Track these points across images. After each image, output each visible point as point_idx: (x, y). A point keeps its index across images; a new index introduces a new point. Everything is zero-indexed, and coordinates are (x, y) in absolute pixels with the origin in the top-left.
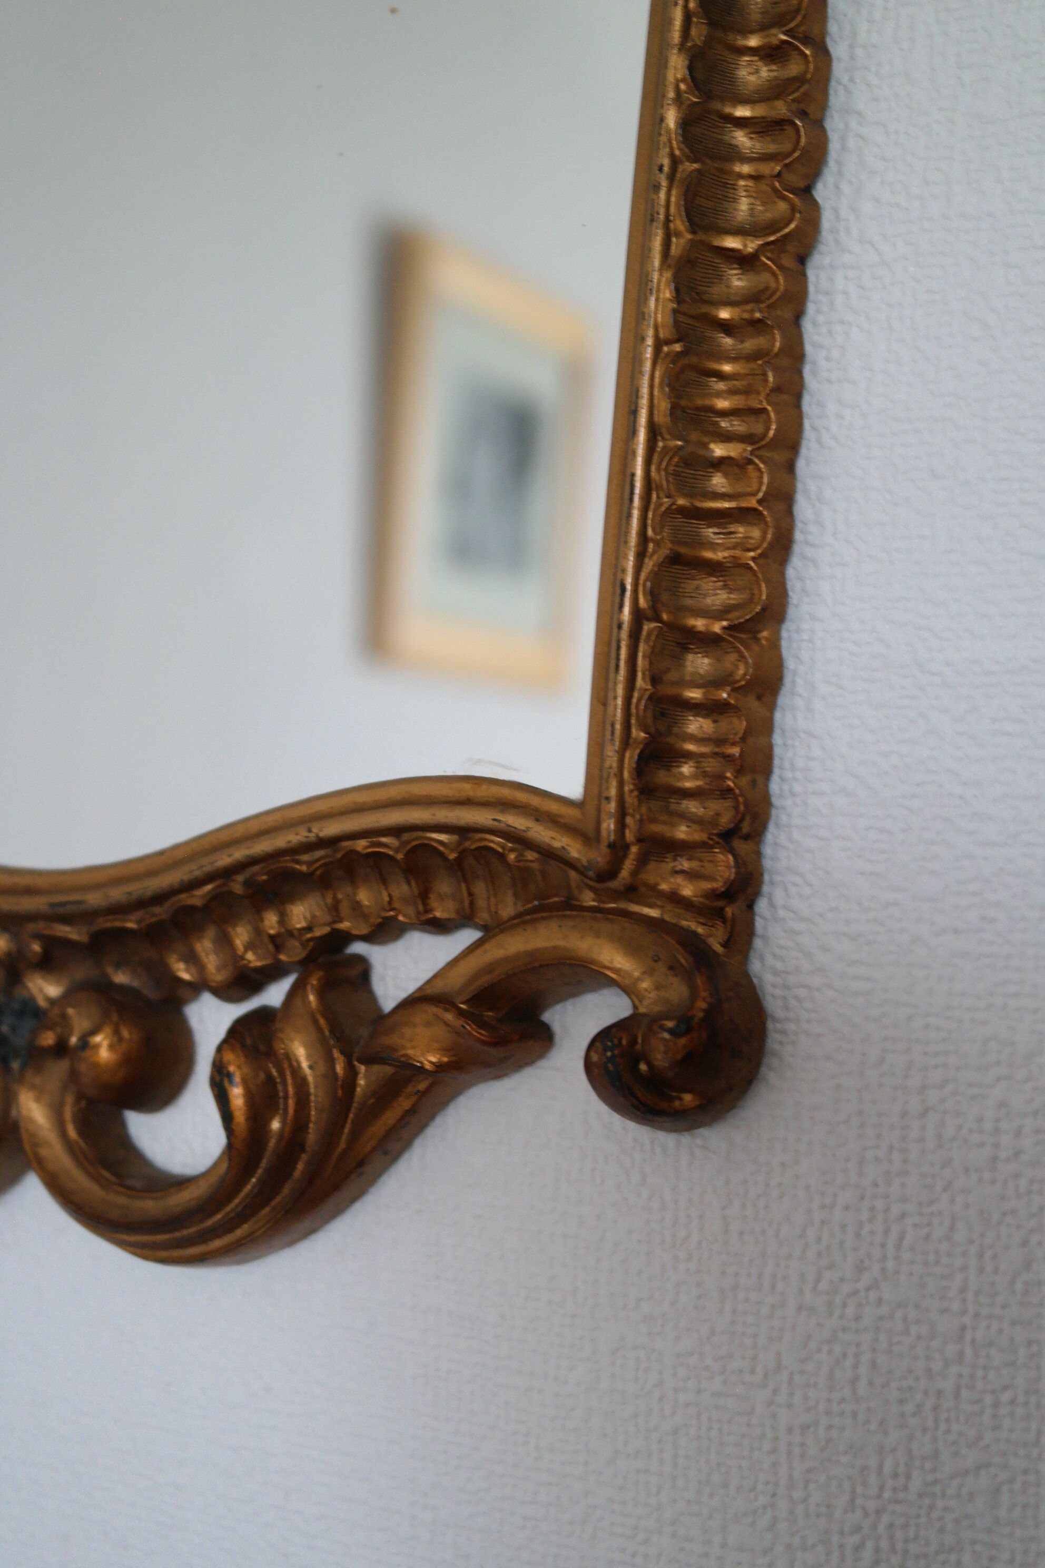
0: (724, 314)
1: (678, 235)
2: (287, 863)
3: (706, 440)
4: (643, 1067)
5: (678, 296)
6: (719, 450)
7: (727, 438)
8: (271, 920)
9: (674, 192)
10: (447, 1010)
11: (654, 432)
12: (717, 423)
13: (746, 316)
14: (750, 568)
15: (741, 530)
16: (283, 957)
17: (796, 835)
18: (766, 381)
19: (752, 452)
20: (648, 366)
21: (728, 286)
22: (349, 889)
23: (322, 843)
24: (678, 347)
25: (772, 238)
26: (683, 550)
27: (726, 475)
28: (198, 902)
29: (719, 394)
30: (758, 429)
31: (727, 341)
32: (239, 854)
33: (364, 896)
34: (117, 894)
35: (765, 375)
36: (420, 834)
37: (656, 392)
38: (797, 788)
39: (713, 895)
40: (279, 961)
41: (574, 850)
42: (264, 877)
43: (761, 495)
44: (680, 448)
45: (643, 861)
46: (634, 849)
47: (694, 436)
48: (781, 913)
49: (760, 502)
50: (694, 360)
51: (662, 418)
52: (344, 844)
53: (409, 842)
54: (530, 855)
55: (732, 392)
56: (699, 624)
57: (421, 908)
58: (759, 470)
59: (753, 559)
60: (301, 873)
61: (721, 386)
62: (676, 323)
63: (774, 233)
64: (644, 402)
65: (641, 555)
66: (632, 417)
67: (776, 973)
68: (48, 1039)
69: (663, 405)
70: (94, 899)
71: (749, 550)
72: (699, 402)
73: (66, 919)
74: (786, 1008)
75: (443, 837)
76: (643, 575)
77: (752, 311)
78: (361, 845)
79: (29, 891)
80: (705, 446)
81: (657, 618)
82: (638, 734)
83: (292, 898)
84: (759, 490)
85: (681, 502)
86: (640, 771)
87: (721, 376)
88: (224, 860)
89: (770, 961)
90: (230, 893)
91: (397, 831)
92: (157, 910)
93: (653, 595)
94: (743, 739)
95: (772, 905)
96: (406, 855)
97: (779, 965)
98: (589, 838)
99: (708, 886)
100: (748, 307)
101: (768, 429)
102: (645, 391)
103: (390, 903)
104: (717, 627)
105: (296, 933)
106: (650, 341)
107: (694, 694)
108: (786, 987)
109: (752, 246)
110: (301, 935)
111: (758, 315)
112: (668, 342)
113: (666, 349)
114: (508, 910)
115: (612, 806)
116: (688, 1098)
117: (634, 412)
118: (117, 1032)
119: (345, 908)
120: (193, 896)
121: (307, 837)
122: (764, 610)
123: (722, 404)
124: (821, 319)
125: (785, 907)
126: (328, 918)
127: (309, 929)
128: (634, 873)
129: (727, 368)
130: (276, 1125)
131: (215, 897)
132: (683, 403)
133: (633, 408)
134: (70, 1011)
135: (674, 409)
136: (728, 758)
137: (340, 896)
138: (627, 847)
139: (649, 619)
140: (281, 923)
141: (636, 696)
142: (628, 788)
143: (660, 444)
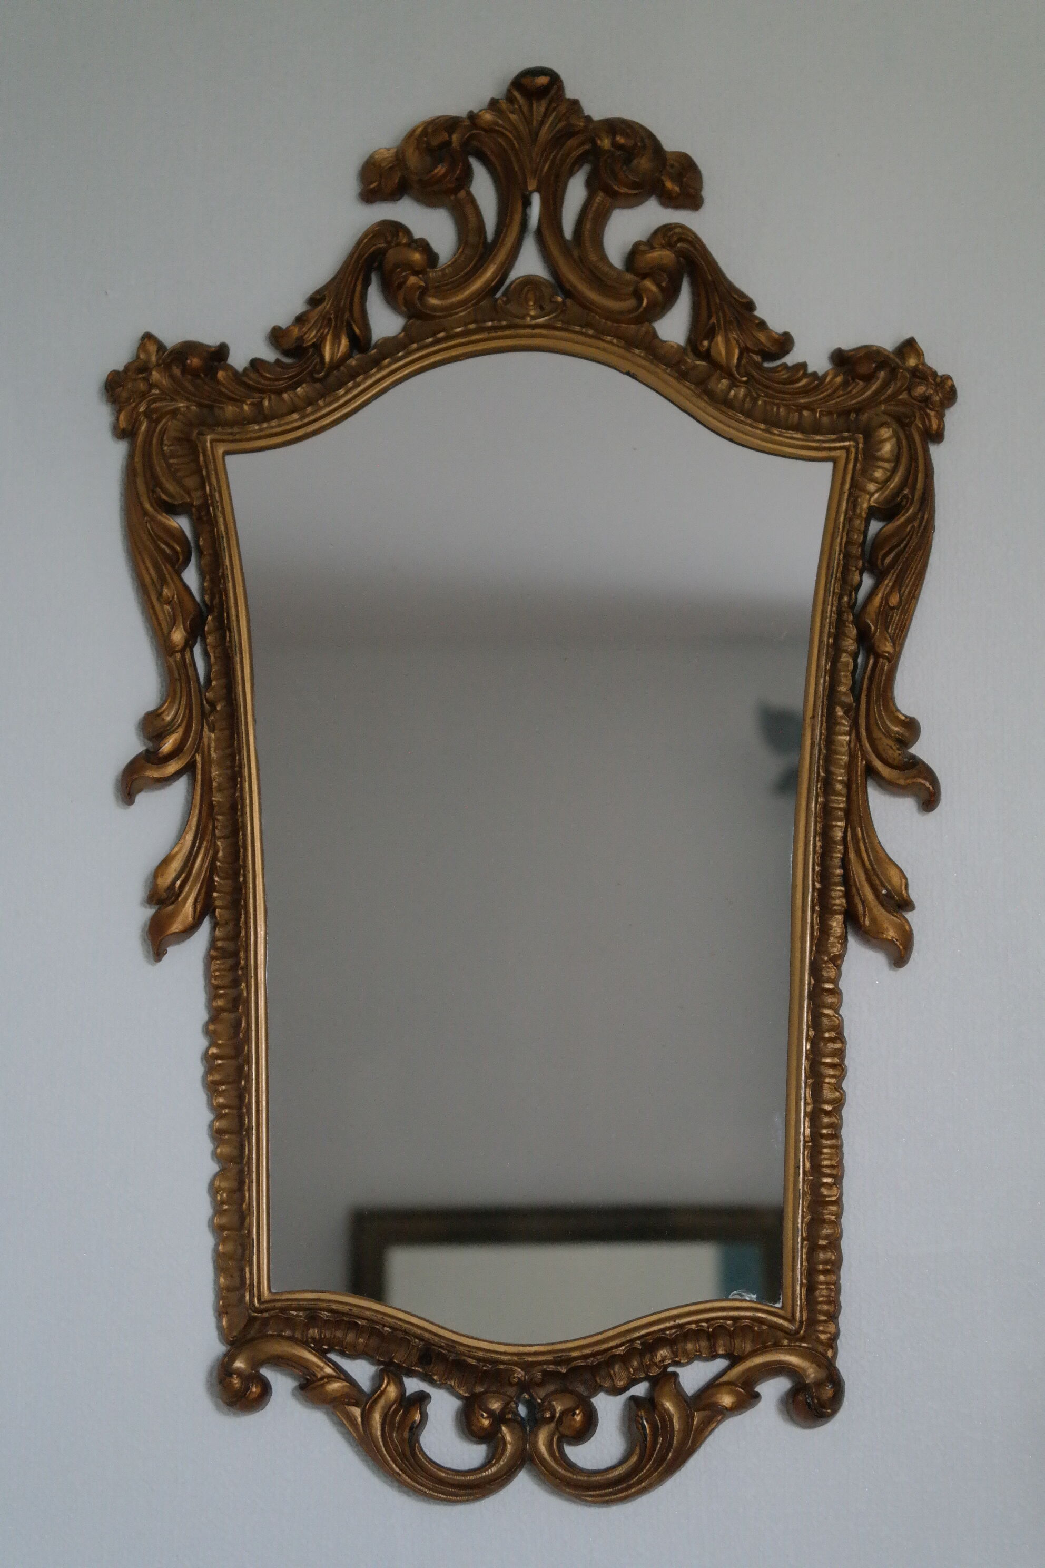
0: (824, 1132)
2: (660, 1335)
3: (820, 1176)
6: (825, 1180)
7: (827, 1175)
8: (648, 1358)
9: (808, 1090)
10: (735, 1387)
11: (805, 1174)
12: (824, 1170)
13: (829, 1132)
14: (833, 1221)
15: (830, 1208)
17: (847, 1316)
18: (835, 1155)
19: (833, 1181)
20: (802, 1150)
21: (825, 1122)
22: (684, 1344)
23: (678, 1326)
24: (810, 1144)
25: (834, 1105)
26: (815, 1216)
28: (620, 1353)
29: (823, 1160)
30: (834, 1172)
31: (826, 1141)
32: (641, 1334)
33: (689, 1347)
35: (834, 1153)
36: (718, 1321)
37: (805, 1159)
39: (829, 1339)
40: (648, 1375)
41: (786, 1324)
42: (651, 1341)
44: (813, 1180)
45: (807, 1327)
46: (805, 1323)
49: (836, 1198)
52: (687, 1326)
53: (714, 1325)
54: (765, 1327)
56: (822, 1242)
57: (712, 1350)
58: (835, 1187)
59: (834, 1218)
60: (666, 1339)
61: (824, 1157)
64: (801, 1163)
65: (803, 1217)
66: (797, 1169)
68: (548, 1415)
69: (808, 1165)
71: (833, 1215)
73: (556, 1363)
75: (729, 1322)
76: (804, 1226)
78: (693, 1326)
79: (543, 1353)
80: (820, 1178)
82: (804, 1281)
83: (659, 1349)
84: (837, 1194)
86: (807, 1295)
87: (824, 1154)
88: (636, 1335)
90: (636, 1348)
91: (707, 1320)
92: (600, 1357)
93: (807, 1232)
94: (833, 1283)
96: (711, 1330)
98: (792, 1320)
99: (827, 1336)
100: (830, 1129)
101: (836, 1172)
102: (801, 1160)
103: (698, 1349)
104: (825, 1242)
105: (657, 1363)
106: (802, 1142)
107: (821, 1267)
109: (829, 1107)
111: (832, 1132)
112: (808, 1142)
113: (807, 1144)
115: (798, 1308)
117: (799, 1167)
119: (680, 1353)
120: (618, 1350)
122: (838, 1236)
123: (825, 1164)
126: (672, 1356)
128: (805, 1332)
131: (627, 1351)
134: (554, 1403)
135: (812, 1166)
136: (830, 1290)
137: (679, 1347)
138: (803, 1322)
139: (806, 1241)
140: (651, 1360)
141: (803, 1268)
142: (803, 1301)
143: (806, 1178)
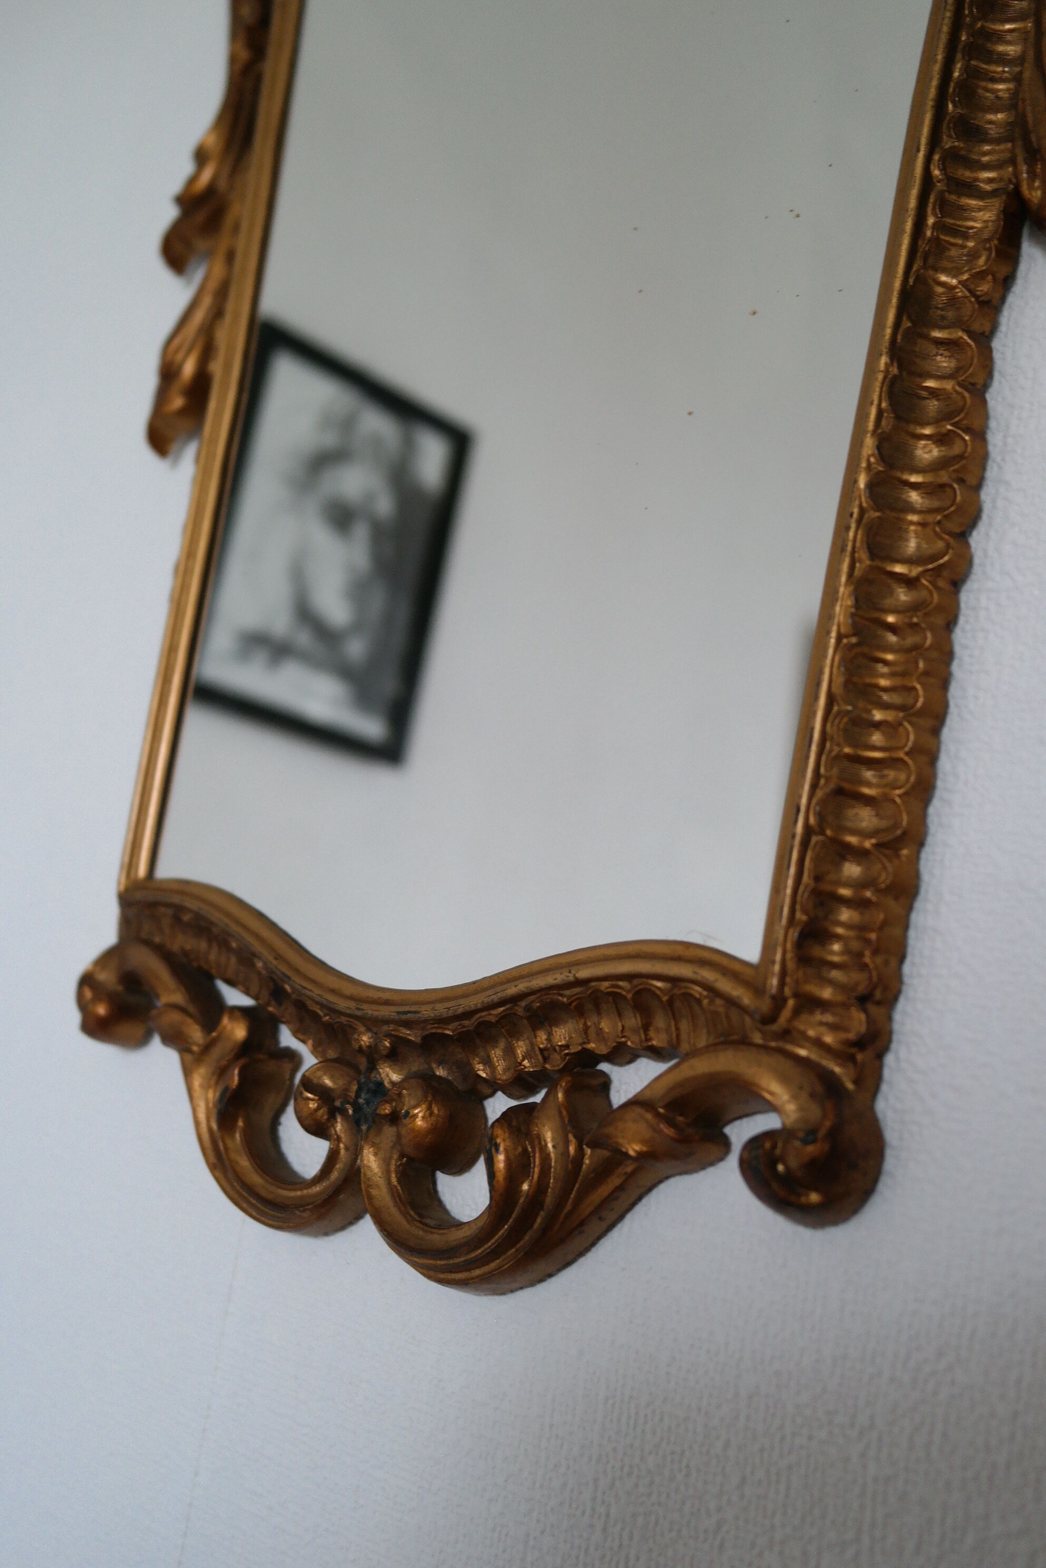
0: (891, 619)
1: (860, 561)
2: (554, 995)
3: (870, 707)
4: (781, 1168)
5: (857, 604)
6: (878, 716)
7: (885, 706)
8: (542, 1036)
9: (860, 532)
10: (647, 1111)
11: (831, 699)
12: (881, 697)
13: (907, 620)
14: (894, 802)
15: (891, 774)
16: (548, 1066)
18: (917, 666)
19: (903, 718)
20: (831, 652)
21: (898, 600)
22: (595, 1018)
23: (578, 983)
24: (854, 640)
25: (930, 566)
26: (846, 786)
27: (884, 734)
28: (493, 1019)
29: (883, 676)
30: (910, 701)
31: (892, 638)
32: (522, 986)
33: (605, 1025)
34: (441, 1009)
35: (917, 663)
36: (645, 980)
37: (835, 670)
39: (848, 1043)
40: (546, 1068)
41: (747, 999)
42: (539, 1005)
43: (907, 749)
44: (848, 712)
45: (797, 1012)
46: (791, 1003)
47: (861, 704)
49: (907, 754)
50: (866, 650)
51: (838, 690)
52: (593, 984)
53: (636, 986)
54: (719, 1002)
55: (892, 675)
56: (852, 840)
57: (643, 1037)
58: (906, 730)
59: (900, 796)
60: (563, 1003)
61: (885, 670)
62: (854, 624)
63: (931, 563)
64: (826, 677)
65: (814, 787)
66: (816, 688)
68: (387, 1109)
69: (839, 680)
70: (426, 1012)
71: (896, 789)
72: (868, 680)
73: (407, 1024)
75: (660, 984)
76: (814, 801)
77: (911, 618)
78: (605, 986)
79: (387, 1003)
80: (869, 712)
81: (822, 833)
82: (801, 917)
83: (555, 1022)
84: (906, 745)
85: (847, 750)
86: (800, 944)
87: (885, 662)
88: (512, 990)
90: (516, 1014)
91: (629, 977)
92: (466, 1023)
93: (821, 816)
94: (881, 928)
95: (898, 1059)
96: (635, 994)
98: (758, 990)
99: (843, 1036)
100: (909, 615)
101: (917, 701)
102: (827, 671)
103: (622, 1031)
104: (868, 844)
105: (557, 1048)
106: (834, 634)
107: (845, 892)
109: (915, 571)
110: (561, 1051)
111: (915, 620)
112: (847, 636)
113: (845, 641)
114: (702, 1043)
115: (777, 968)
116: (814, 1197)
117: (818, 684)
118: (429, 1108)
119: (592, 1031)
120: (490, 1014)
121: (567, 976)
122: (904, 833)
123: (883, 682)
124: (968, 627)
126: (580, 1040)
127: (567, 1046)
128: (790, 1020)
129: (890, 657)
130: (525, 1187)
131: (504, 1017)
132: (855, 679)
133: (817, 681)
134: (405, 1092)
135: (848, 683)
136: (868, 941)
137: (589, 1024)
138: (785, 1000)
139: (816, 834)
140: (549, 1040)
141: (802, 888)
142: (789, 955)
143: (836, 708)
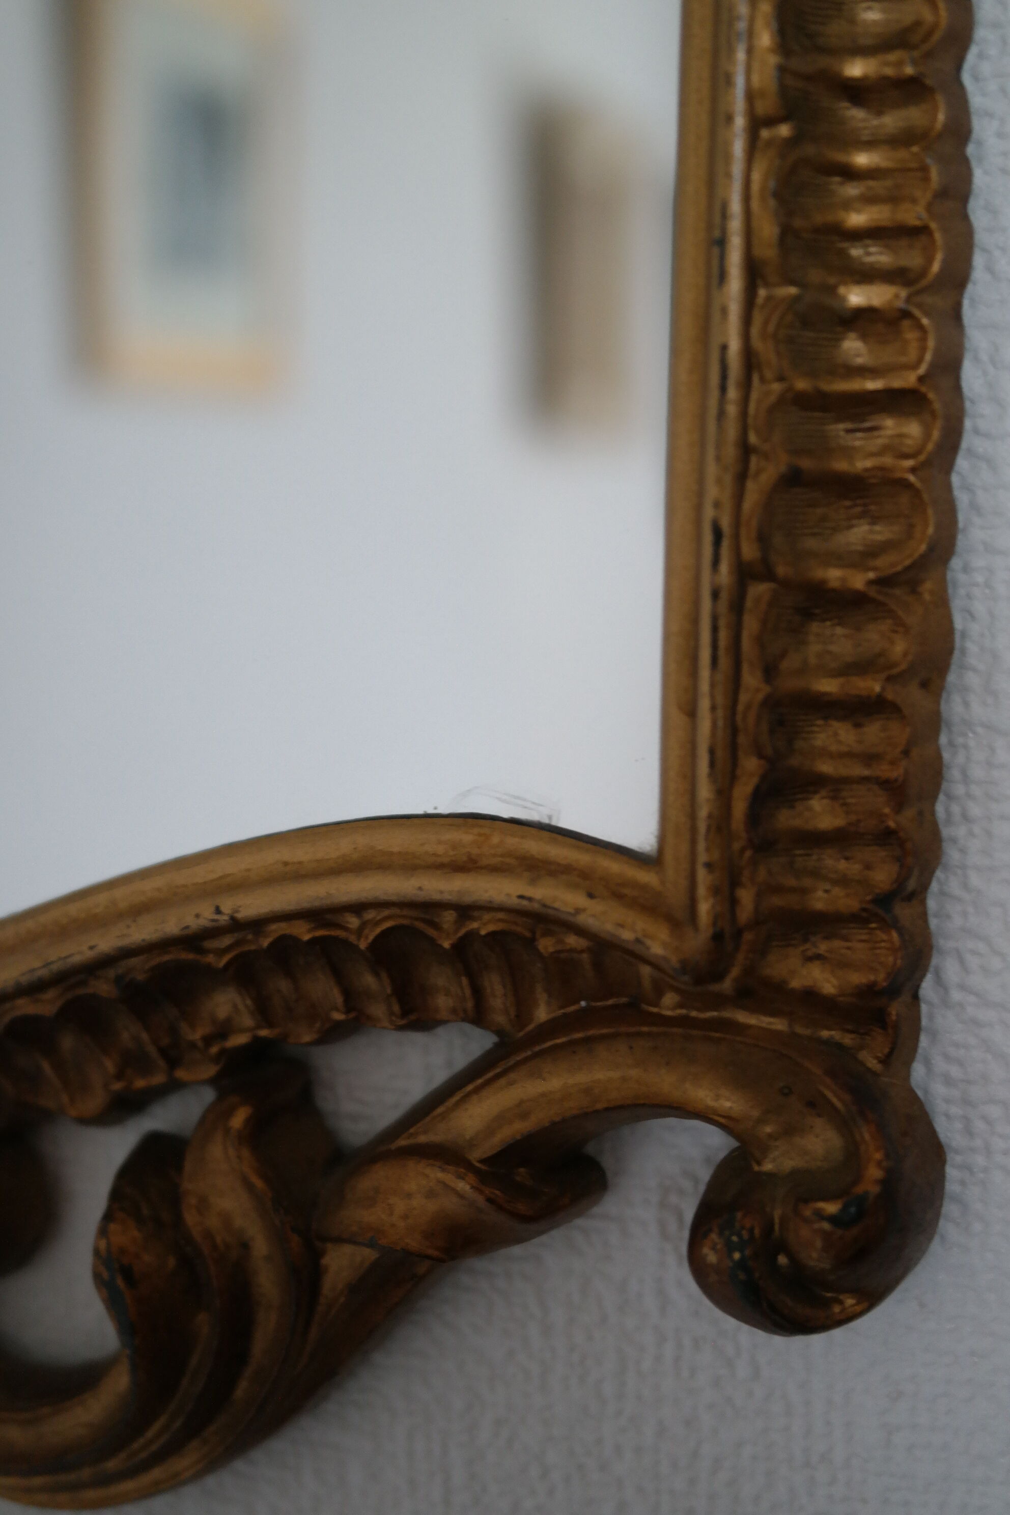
0: (856, 69)
3: (832, 280)
4: (782, 1260)
5: (784, 46)
6: (855, 297)
7: (866, 275)
10: (461, 1177)
11: (754, 273)
12: (843, 253)
13: (889, 71)
14: (908, 485)
15: (890, 425)
16: (181, 1074)
17: (975, 880)
18: (926, 179)
19: (908, 300)
20: (736, 163)
21: (852, 21)
22: (283, 981)
23: (236, 925)
24: (784, 130)
26: (806, 464)
27: (864, 337)
28: (43, 1011)
29: (848, 205)
30: (912, 259)
31: (856, 115)
35: (924, 169)
36: (394, 909)
37: (755, 204)
38: (975, 810)
39: (868, 988)
40: (176, 1079)
41: (657, 942)
42: (147, 975)
43: (922, 370)
44: (796, 299)
45: (764, 948)
46: (750, 935)
47: (815, 275)
48: (956, 995)
49: (921, 379)
50: (809, 150)
51: (767, 251)
52: (274, 927)
54: (573, 943)
55: (869, 200)
56: (832, 576)
57: (396, 1008)
58: (921, 328)
59: (913, 470)
60: (206, 966)
61: (852, 190)
62: (783, 89)
64: (735, 225)
65: (742, 477)
66: (716, 251)
67: (948, 1081)
69: (768, 230)
71: (906, 456)
72: (819, 219)
74: (969, 1132)
76: (747, 508)
77: (900, 64)
80: (832, 290)
81: (768, 574)
82: (749, 762)
84: (921, 360)
85: (802, 385)
86: (756, 815)
87: (850, 174)
89: (940, 1064)
90: (94, 995)
93: (763, 539)
94: (906, 753)
96: (375, 940)
97: (955, 1071)
98: (679, 921)
99: (859, 978)
100: (893, 57)
101: (930, 260)
102: (736, 207)
104: (858, 581)
105: (198, 1044)
106: (740, 122)
107: (828, 686)
108: (966, 1102)
110: (206, 1046)
111: (909, 70)
112: (771, 122)
113: (765, 133)
115: (716, 877)
116: (851, 1300)
117: (721, 243)
119: (274, 1009)
120: (36, 1002)
121: (213, 920)
122: (931, 549)
123: (857, 219)
125: (962, 987)
126: (248, 1021)
127: (219, 1038)
128: (750, 968)
129: (862, 159)
131: (68, 1005)
132: (798, 223)
133: (717, 234)
135: (787, 233)
136: (885, 784)
137: (271, 991)
138: (739, 934)
139: (759, 577)
143: (762, 293)
